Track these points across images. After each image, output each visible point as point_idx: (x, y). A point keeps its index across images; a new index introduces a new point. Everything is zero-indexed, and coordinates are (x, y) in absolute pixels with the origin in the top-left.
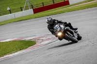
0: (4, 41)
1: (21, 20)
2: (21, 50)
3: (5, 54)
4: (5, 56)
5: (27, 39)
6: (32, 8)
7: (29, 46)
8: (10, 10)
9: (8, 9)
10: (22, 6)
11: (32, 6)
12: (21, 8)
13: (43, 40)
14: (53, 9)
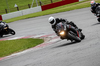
0: (11, 39)
1: (29, 18)
2: (28, 48)
3: (13, 53)
4: (13, 55)
5: (35, 37)
6: (41, 4)
7: (37, 44)
8: (17, 7)
9: (16, 6)
10: (30, 3)
11: (40, 2)
12: (29, 5)
13: (51, 39)
14: (62, 6)
